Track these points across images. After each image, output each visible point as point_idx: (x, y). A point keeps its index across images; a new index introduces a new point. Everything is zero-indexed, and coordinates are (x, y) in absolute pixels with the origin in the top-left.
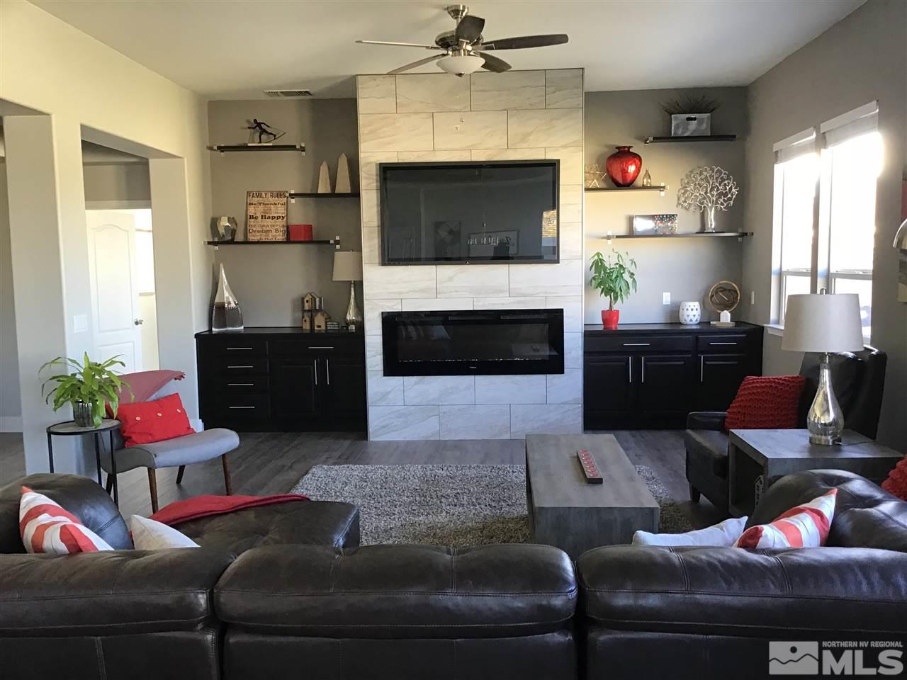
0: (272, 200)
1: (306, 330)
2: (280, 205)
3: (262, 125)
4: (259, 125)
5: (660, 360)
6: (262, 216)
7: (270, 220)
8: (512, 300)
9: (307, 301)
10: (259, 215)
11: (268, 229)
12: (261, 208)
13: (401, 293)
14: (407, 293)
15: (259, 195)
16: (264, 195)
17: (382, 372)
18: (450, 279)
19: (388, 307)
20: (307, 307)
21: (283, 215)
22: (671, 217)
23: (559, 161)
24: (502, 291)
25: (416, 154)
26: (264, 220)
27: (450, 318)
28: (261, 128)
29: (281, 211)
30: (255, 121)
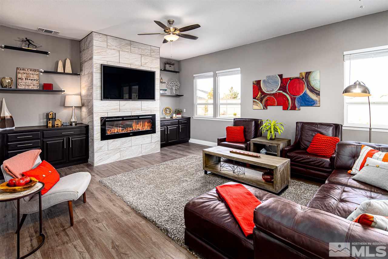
0: (31, 72)
1: (50, 126)
2: (35, 75)
3: (30, 41)
4: (28, 40)
5: (172, 127)
6: (26, 79)
7: (30, 81)
8: (141, 112)
9: (50, 115)
10: (24, 78)
11: (29, 84)
12: (25, 75)
13: (107, 110)
14: (110, 110)
15: (23, 70)
16: (26, 70)
17: (100, 139)
18: (124, 105)
19: (103, 115)
20: (50, 117)
21: (37, 79)
22: (166, 90)
23: (155, 72)
24: (139, 109)
25: (113, 63)
26: (26, 80)
27: (124, 118)
28: (29, 42)
29: (36, 77)
30: (26, 38)
